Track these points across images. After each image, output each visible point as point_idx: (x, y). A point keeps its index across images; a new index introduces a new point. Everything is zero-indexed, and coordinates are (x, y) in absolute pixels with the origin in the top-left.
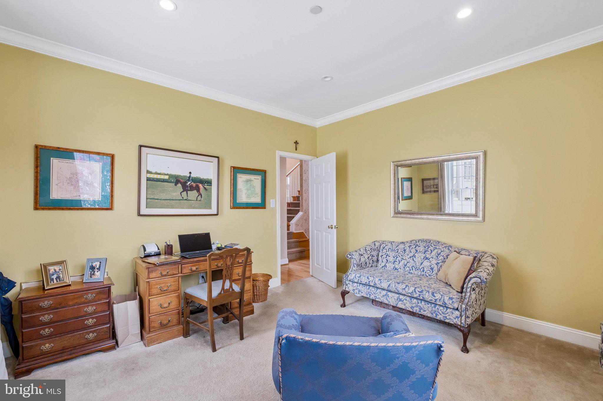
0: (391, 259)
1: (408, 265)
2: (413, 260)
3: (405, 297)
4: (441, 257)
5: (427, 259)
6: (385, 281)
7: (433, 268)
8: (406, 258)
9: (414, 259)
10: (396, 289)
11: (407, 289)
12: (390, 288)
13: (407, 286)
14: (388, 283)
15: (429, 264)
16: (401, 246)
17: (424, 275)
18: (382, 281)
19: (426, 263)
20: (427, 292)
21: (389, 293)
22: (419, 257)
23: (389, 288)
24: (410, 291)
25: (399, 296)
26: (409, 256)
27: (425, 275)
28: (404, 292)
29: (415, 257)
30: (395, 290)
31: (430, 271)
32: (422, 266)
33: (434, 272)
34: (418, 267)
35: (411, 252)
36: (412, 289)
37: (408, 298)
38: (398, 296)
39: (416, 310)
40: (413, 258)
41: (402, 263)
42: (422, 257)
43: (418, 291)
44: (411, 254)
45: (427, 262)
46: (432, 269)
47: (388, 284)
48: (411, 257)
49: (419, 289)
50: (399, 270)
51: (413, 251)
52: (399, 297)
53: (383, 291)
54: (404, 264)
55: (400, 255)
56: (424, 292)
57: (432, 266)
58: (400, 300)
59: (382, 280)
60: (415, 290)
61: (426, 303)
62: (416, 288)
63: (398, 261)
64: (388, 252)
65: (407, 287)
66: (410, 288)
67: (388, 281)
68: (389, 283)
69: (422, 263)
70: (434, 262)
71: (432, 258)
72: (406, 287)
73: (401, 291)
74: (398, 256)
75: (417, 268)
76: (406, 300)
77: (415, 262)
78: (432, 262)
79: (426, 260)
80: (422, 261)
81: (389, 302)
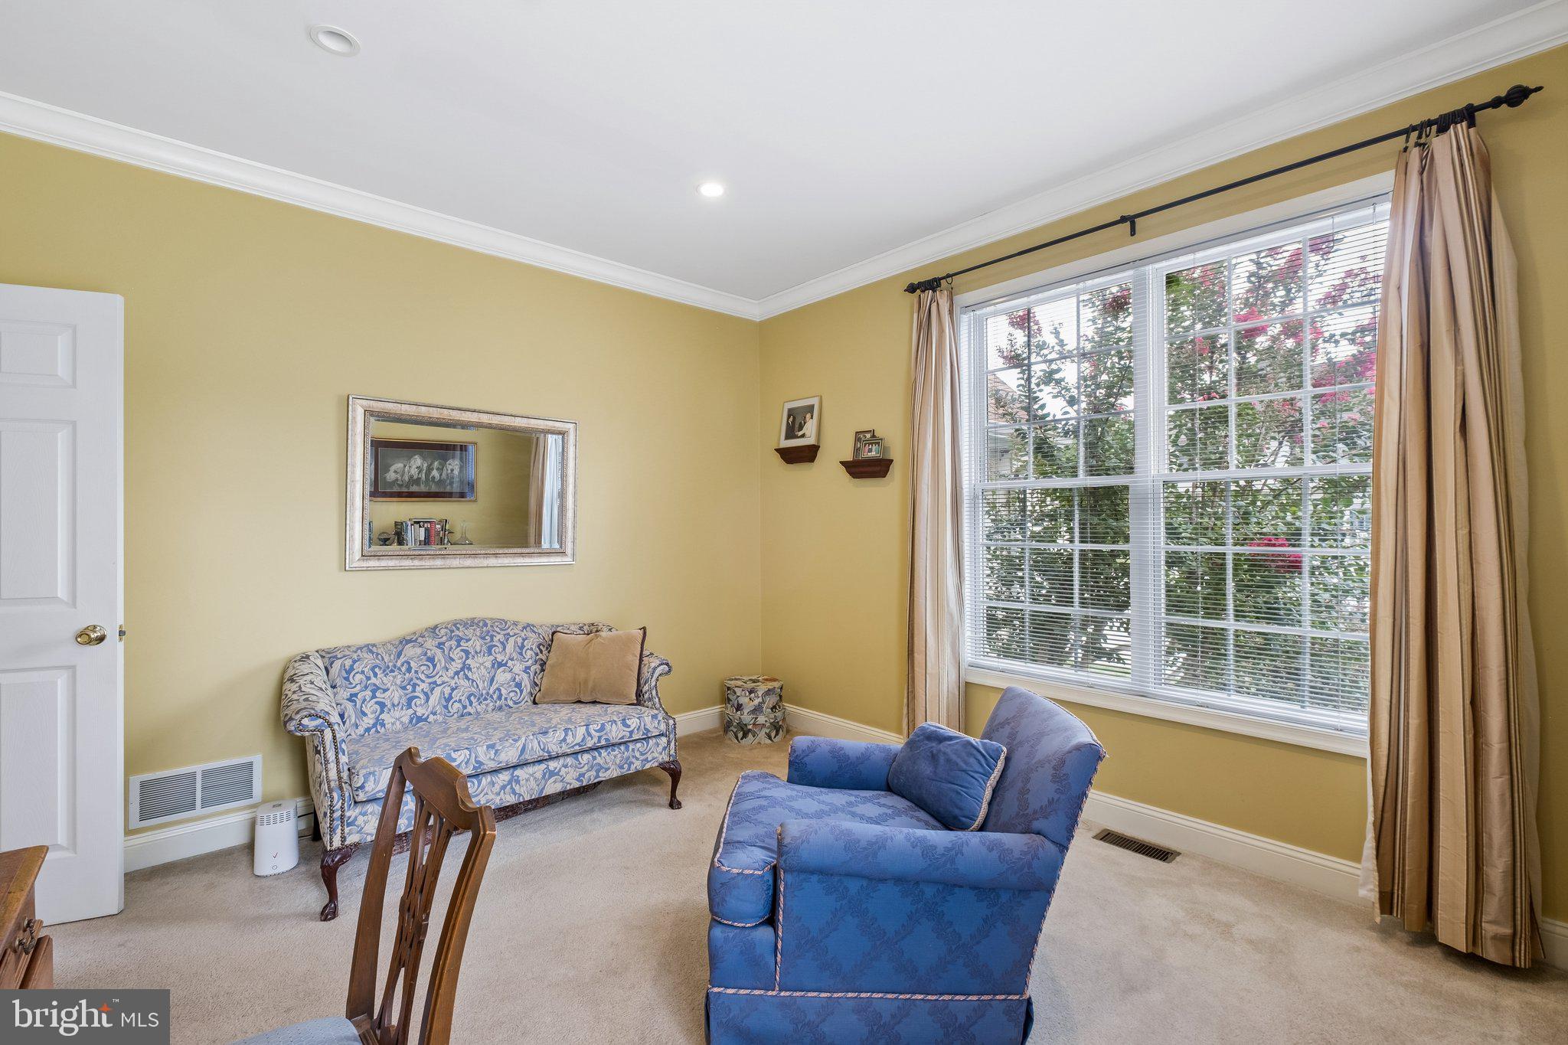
0: (395, 695)
1: (456, 695)
2: (467, 678)
3: (562, 761)
4: (529, 653)
5: (500, 665)
6: (507, 744)
7: (521, 683)
8: (445, 679)
9: (470, 674)
10: (543, 750)
11: (570, 739)
12: (528, 757)
13: (566, 730)
14: (517, 744)
15: (508, 676)
16: (410, 651)
17: (504, 706)
18: (498, 747)
19: (502, 677)
20: (612, 724)
21: (518, 772)
22: (480, 666)
23: (522, 757)
24: (578, 739)
25: (548, 766)
26: (451, 673)
27: (506, 705)
28: (565, 749)
29: (469, 669)
30: (541, 753)
31: (516, 692)
32: (495, 686)
33: (525, 691)
34: (484, 692)
35: (453, 660)
36: (582, 731)
37: (569, 760)
38: (543, 766)
39: (590, 777)
40: (465, 674)
41: (434, 698)
42: (488, 664)
43: (595, 731)
44: (456, 665)
45: (504, 671)
46: (519, 685)
47: (520, 748)
48: (457, 673)
49: (595, 726)
50: (431, 718)
51: (457, 654)
52: (547, 768)
53: (500, 775)
54: (445, 698)
55: (423, 677)
56: (608, 727)
57: (517, 680)
58: (552, 774)
59: (497, 745)
60: (587, 730)
61: (609, 750)
62: (587, 725)
63: (422, 696)
64: (373, 680)
65: (570, 733)
66: (576, 731)
67: (516, 741)
68: (520, 744)
69: (492, 680)
70: (518, 667)
71: (512, 660)
72: (566, 735)
73: (555, 749)
74: (418, 682)
75: (482, 695)
76: (566, 766)
77: (473, 681)
78: (516, 670)
79: (499, 668)
80: (492, 675)
81: (520, 795)
